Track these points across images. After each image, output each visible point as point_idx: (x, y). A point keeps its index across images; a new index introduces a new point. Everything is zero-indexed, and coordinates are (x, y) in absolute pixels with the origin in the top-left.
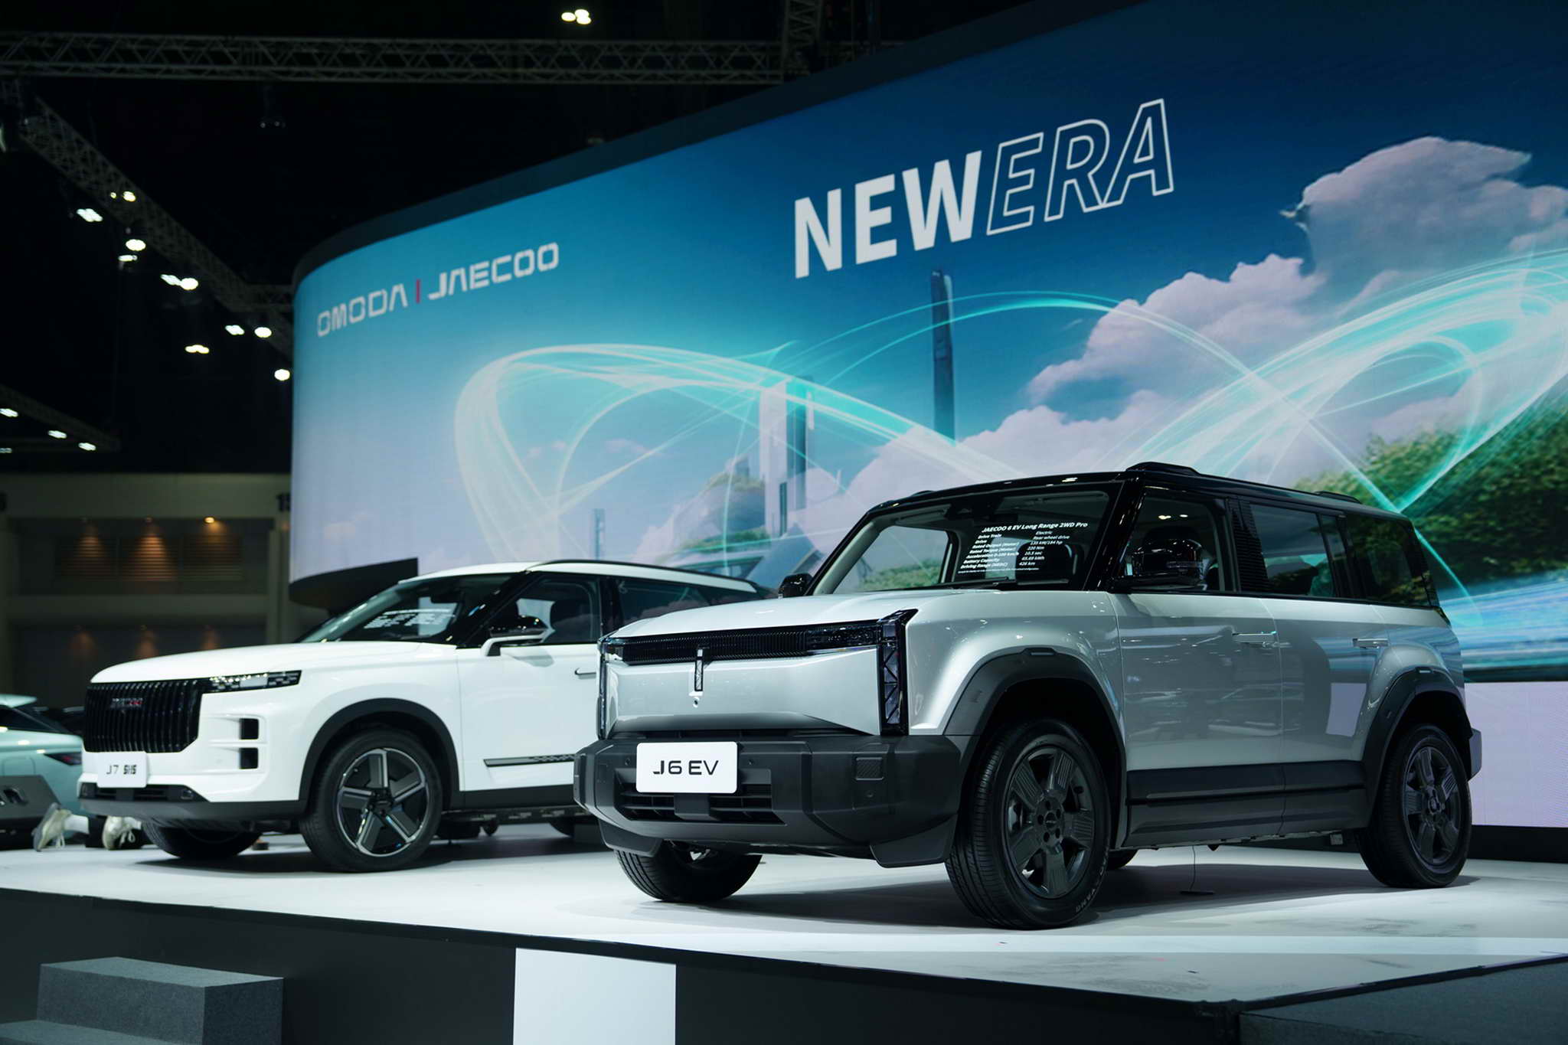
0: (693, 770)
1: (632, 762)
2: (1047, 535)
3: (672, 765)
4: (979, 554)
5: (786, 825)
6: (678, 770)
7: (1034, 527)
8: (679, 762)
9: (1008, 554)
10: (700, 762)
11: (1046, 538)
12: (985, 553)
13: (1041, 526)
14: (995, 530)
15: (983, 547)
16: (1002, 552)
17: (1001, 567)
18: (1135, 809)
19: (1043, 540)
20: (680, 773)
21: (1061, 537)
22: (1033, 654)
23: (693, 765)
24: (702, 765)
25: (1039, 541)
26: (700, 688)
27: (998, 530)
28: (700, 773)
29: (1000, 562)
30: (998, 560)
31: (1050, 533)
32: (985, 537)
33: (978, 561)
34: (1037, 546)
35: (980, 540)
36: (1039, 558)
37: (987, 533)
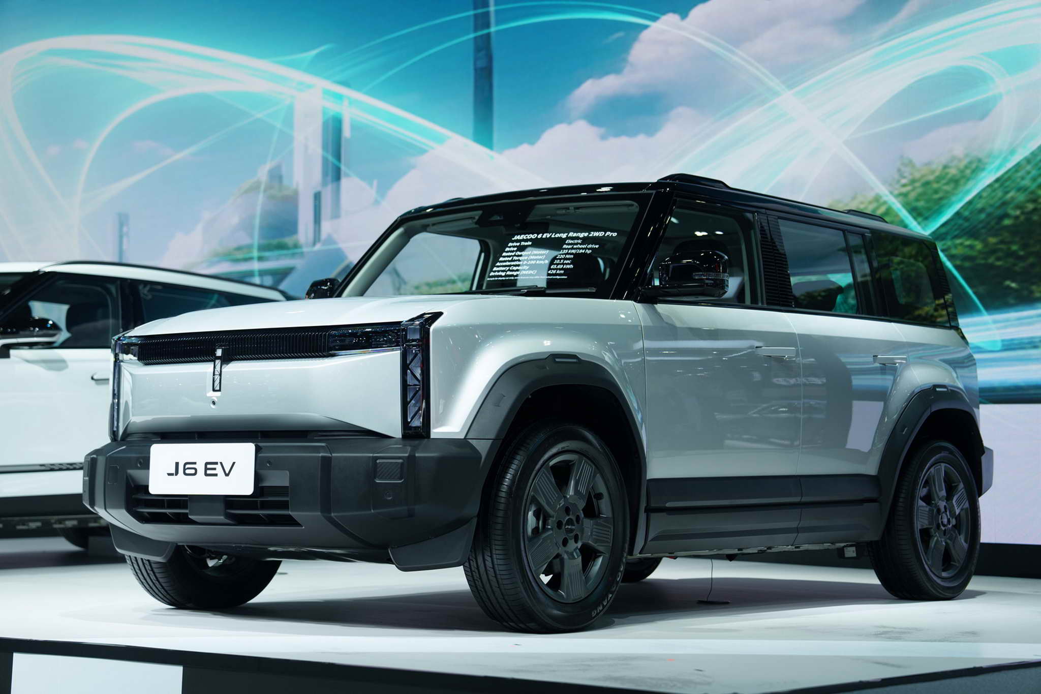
0: (209, 472)
1: (145, 463)
2: (577, 244)
3: (187, 466)
4: (509, 261)
5: (304, 527)
6: (193, 471)
7: (564, 236)
8: (195, 463)
9: (538, 262)
10: (216, 463)
11: (575, 247)
12: (515, 261)
13: (571, 234)
14: (525, 238)
15: (513, 254)
16: (531, 260)
17: (531, 275)
18: (654, 517)
19: (572, 248)
20: (195, 474)
21: (590, 246)
22: (557, 360)
23: (209, 466)
24: (219, 467)
25: (569, 249)
26: (218, 388)
27: (528, 238)
28: (216, 475)
29: (528, 270)
30: (527, 268)
31: (580, 241)
32: (515, 244)
33: (508, 268)
34: (566, 254)
35: (510, 247)
36: (568, 266)
37: (517, 241)
